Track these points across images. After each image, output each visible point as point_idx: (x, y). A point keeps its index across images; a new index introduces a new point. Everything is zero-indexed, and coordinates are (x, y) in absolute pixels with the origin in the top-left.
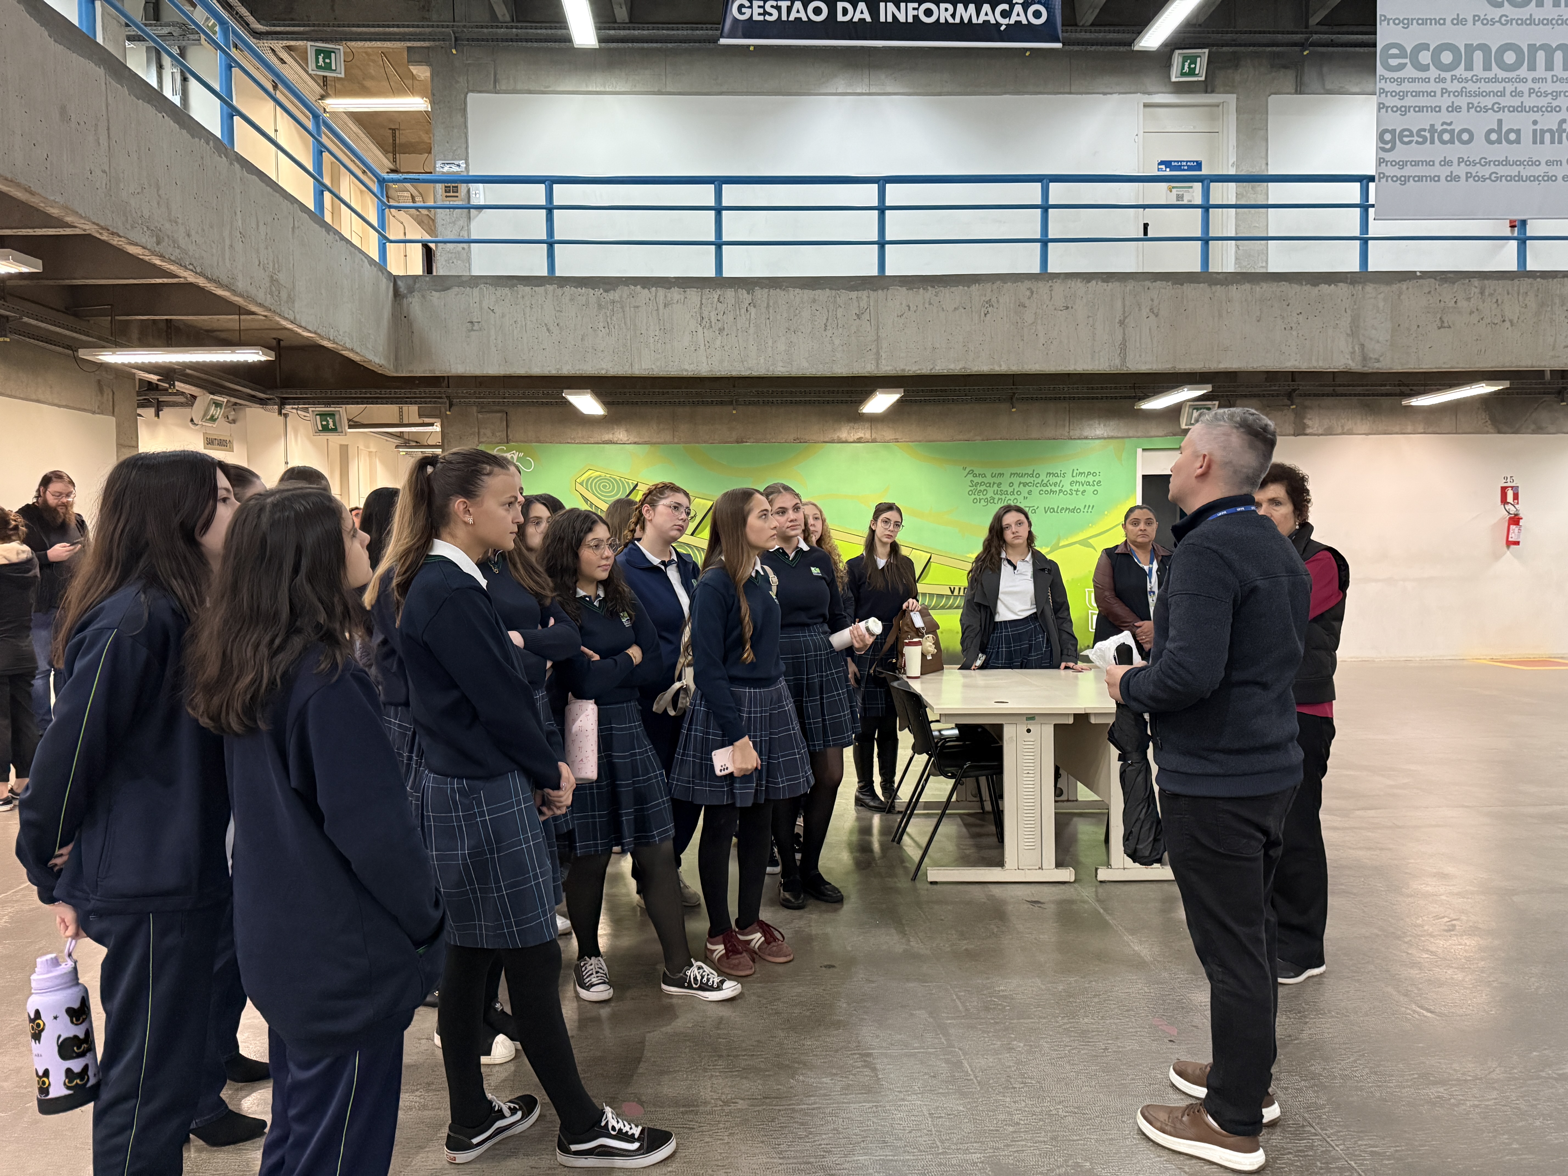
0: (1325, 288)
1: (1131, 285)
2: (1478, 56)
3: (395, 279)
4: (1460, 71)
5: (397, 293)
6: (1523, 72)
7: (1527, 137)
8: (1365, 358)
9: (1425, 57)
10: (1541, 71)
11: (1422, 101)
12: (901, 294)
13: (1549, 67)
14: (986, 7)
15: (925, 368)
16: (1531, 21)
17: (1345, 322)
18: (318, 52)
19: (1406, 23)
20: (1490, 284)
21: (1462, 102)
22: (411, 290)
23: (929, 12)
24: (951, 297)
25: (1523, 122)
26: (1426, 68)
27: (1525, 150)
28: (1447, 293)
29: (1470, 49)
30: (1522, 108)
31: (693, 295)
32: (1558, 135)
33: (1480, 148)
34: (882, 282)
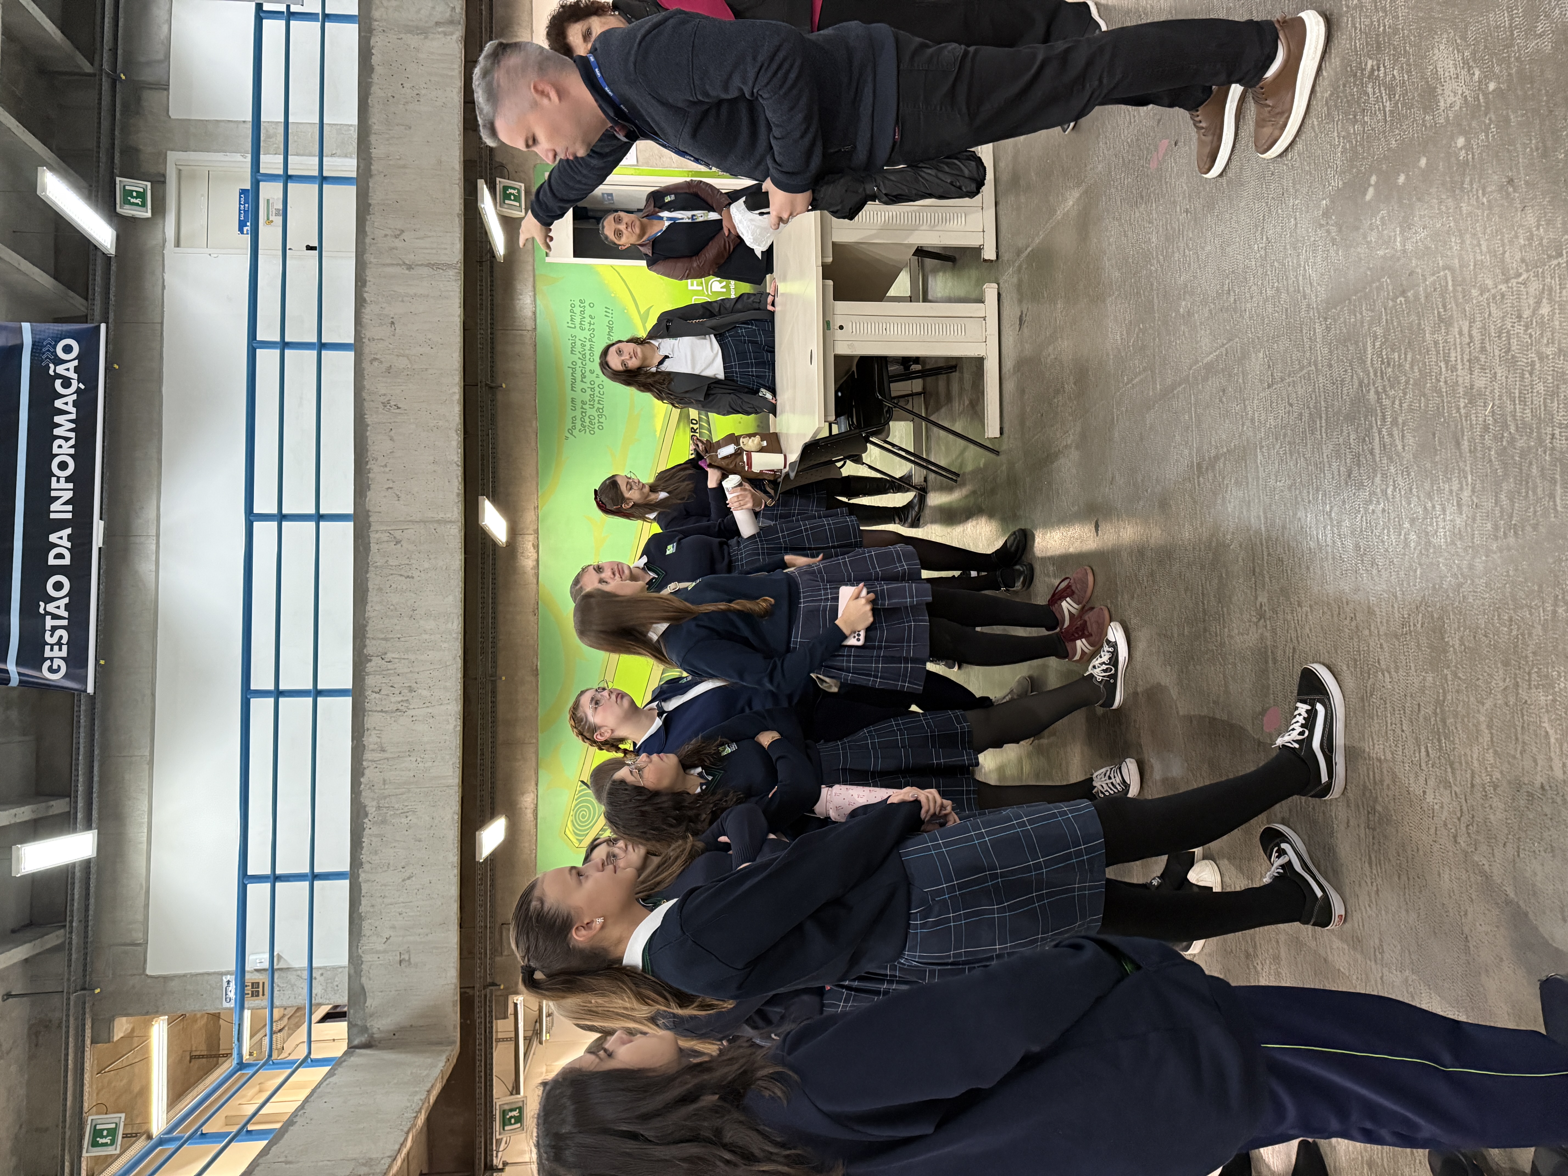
0: (376, 60)
1: (369, 257)
3: (352, 1047)
5: (367, 1045)
8: (451, 22)
12: (376, 498)
14: (58, 404)
15: (456, 472)
17: (413, 41)
18: (95, 1144)
22: (364, 1029)
23: (63, 466)
24: (378, 444)
31: (371, 721)
34: (360, 518)
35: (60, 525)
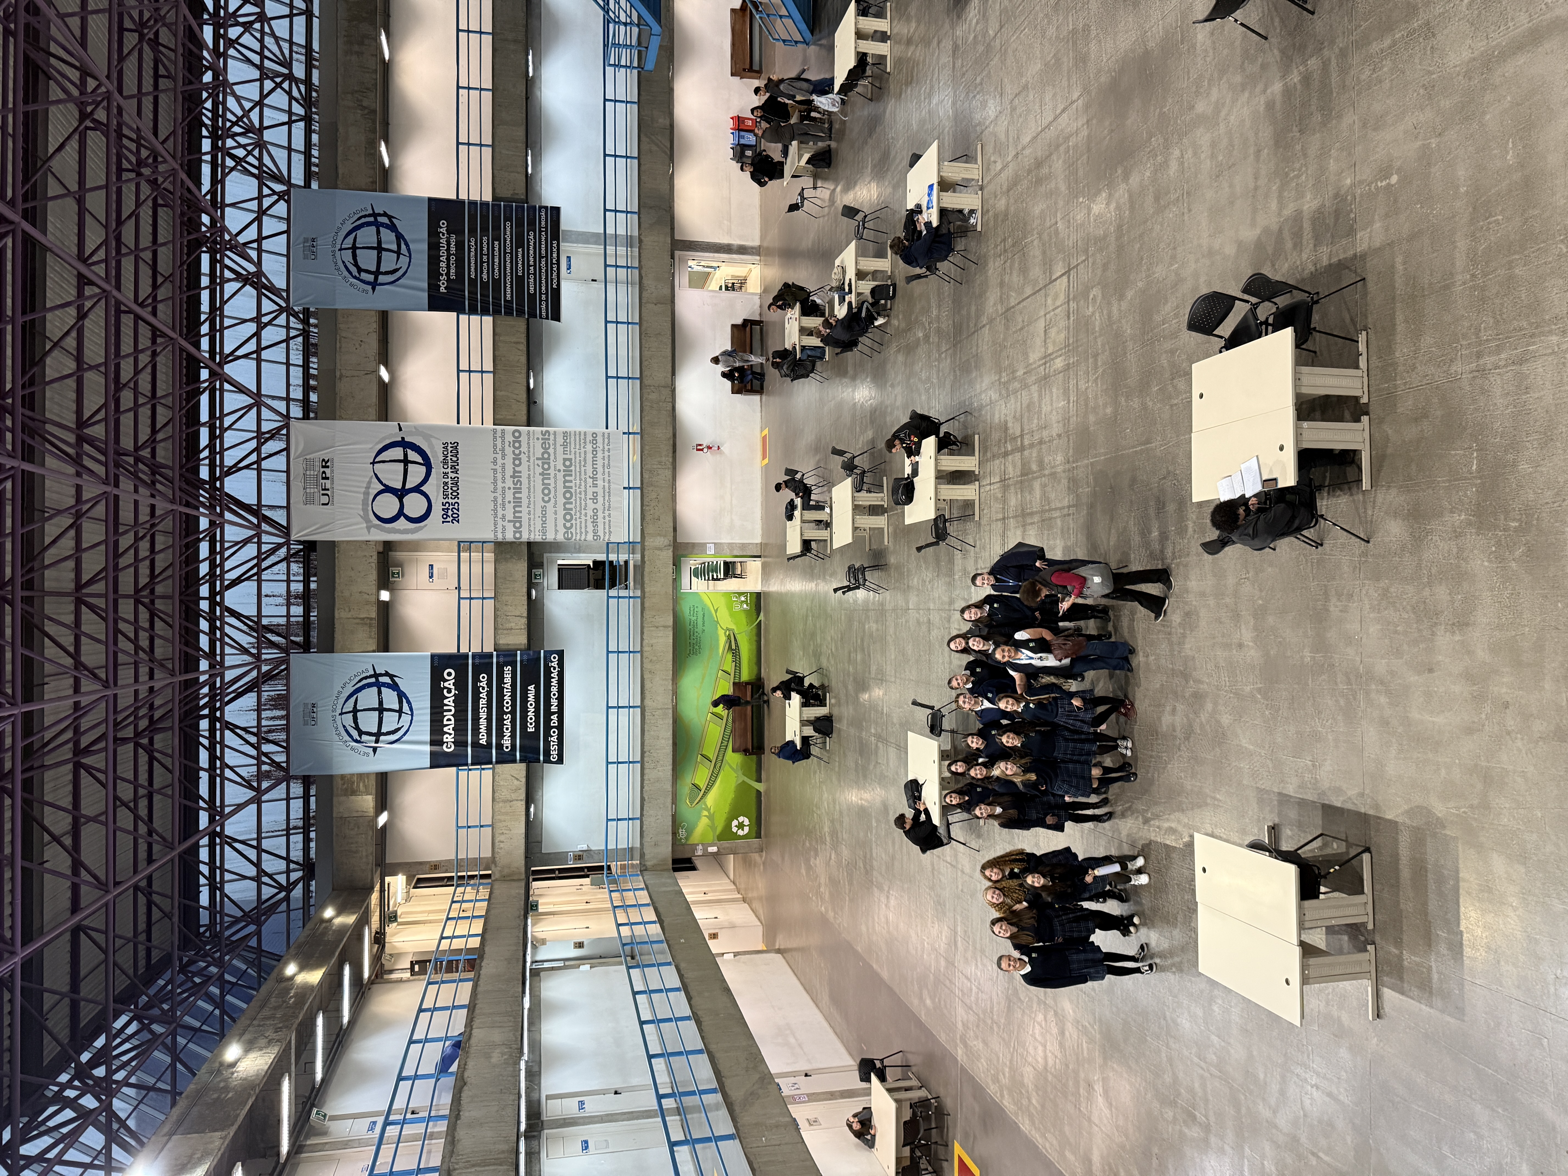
2: (568, 506)
3: (641, 871)
4: (573, 512)
5: (646, 870)
6: (573, 491)
7: (595, 490)
9: (568, 525)
10: (572, 484)
11: (583, 525)
12: (647, 702)
13: (571, 481)
14: (552, 675)
16: (555, 488)
17: (657, 552)
18: (532, 909)
19: (556, 531)
21: (583, 512)
22: (645, 865)
23: (554, 695)
24: (648, 685)
25: (590, 491)
27: (600, 490)
28: (648, 518)
29: (565, 509)
30: (586, 491)
31: (646, 771)
32: (594, 479)
33: (599, 506)
34: (643, 708)
35: (554, 713)
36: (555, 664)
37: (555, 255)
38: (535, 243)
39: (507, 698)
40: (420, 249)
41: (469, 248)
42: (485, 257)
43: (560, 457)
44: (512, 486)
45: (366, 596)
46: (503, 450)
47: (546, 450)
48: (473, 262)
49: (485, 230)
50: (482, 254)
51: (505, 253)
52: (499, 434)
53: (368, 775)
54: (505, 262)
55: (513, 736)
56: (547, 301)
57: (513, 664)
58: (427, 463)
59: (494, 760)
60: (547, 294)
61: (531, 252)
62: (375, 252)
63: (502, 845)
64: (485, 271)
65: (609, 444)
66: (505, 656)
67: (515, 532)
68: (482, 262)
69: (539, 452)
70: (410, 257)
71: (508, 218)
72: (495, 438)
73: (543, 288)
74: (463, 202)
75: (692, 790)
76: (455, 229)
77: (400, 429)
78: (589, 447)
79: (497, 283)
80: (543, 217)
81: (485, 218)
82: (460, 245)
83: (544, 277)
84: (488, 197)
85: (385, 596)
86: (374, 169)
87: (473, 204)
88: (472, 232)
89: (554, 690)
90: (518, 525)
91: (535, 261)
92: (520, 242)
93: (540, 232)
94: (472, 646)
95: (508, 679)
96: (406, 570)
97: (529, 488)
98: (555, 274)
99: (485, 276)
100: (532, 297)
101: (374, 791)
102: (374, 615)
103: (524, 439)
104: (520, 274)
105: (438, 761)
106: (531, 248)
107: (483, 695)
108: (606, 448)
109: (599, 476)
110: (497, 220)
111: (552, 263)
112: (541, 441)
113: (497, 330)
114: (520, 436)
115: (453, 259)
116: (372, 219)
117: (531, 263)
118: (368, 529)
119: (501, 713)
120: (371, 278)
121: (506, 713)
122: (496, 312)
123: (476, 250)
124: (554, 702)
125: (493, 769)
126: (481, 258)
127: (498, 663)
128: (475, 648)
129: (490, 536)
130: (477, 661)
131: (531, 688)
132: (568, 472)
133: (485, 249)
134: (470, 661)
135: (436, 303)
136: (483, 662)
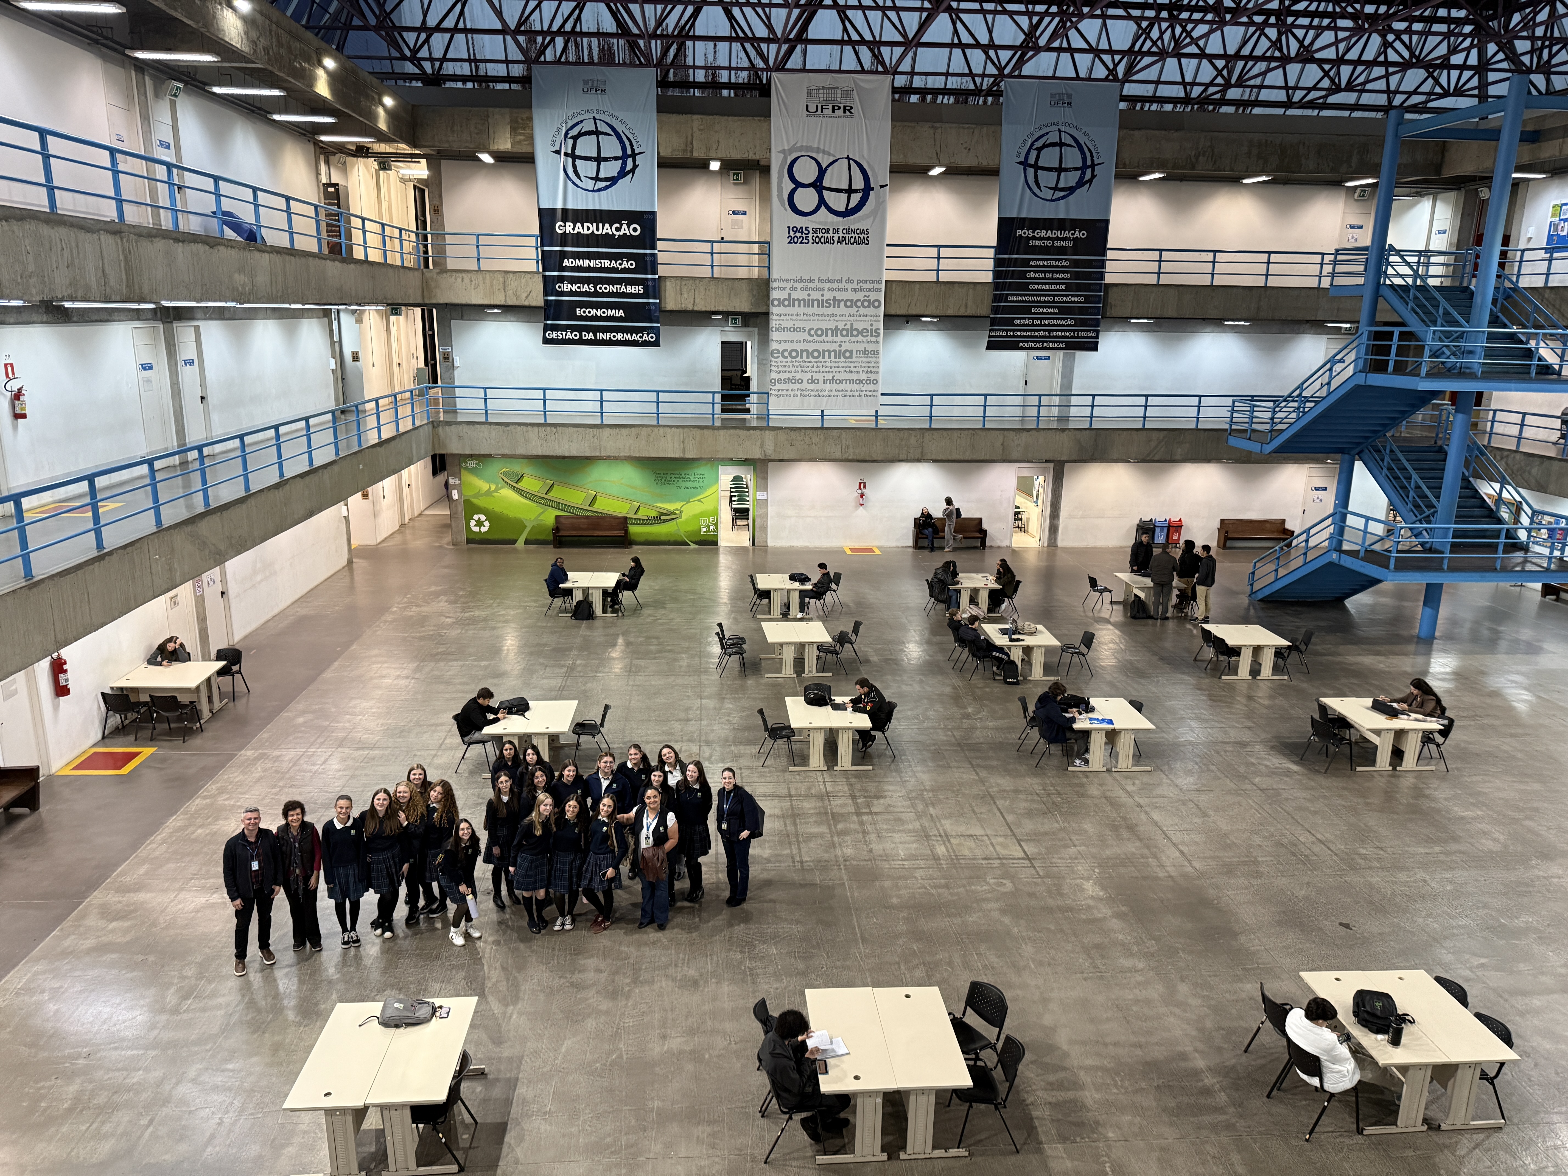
2: (805, 354)
3: (433, 422)
4: (798, 359)
5: (433, 427)
6: (820, 359)
7: (821, 381)
8: (765, 455)
9: (786, 354)
10: (826, 359)
11: (786, 369)
12: (607, 431)
13: (829, 357)
14: (634, 335)
16: (823, 342)
17: (759, 443)
18: (393, 309)
19: (780, 342)
20: (808, 432)
21: (799, 369)
22: (438, 427)
23: (614, 337)
24: (625, 431)
25: (820, 377)
26: (786, 358)
27: (821, 386)
28: (793, 434)
29: (802, 351)
30: (820, 372)
31: (536, 429)
32: (832, 381)
33: (805, 385)
34: (602, 426)
35: (595, 336)
36: (645, 338)
37: (1051, 345)
38: (1063, 325)
39: (610, 288)
40: (1060, 211)
41: (1059, 260)
42: (1050, 275)
43: (854, 347)
44: (825, 298)
45: (715, 147)
46: (861, 290)
47: (861, 333)
48: (1045, 263)
49: (1076, 275)
50: (1053, 272)
51: (1054, 296)
52: (876, 286)
53: (532, 144)
54: (1045, 295)
55: (571, 293)
56: (1007, 336)
57: (645, 295)
58: (848, 213)
59: (547, 273)
60: (1014, 336)
61: (1054, 322)
62: (1057, 166)
63: (459, 280)
64: (1036, 275)
65: (866, 396)
66: (654, 286)
67: (779, 300)
68: (1045, 272)
69: (860, 326)
70: (1051, 200)
71: (1088, 299)
72: (873, 282)
73: (1019, 333)
74: (1104, 254)
75: (516, 474)
76: (1078, 246)
77: (882, 187)
78: (863, 376)
79: (1025, 287)
80: (1088, 334)
81: (1088, 276)
82: (1062, 251)
83: (1030, 334)
84: (1109, 279)
85: (715, 166)
86: (1138, 167)
87: (1102, 264)
88: (1076, 263)
89: (619, 336)
90: (786, 303)
91: (1045, 325)
92: (1064, 310)
93: (1074, 331)
94: (663, 253)
95: (630, 289)
96: (741, 188)
97: (823, 315)
98: (1033, 345)
99: (1031, 275)
100: (1010, 322)
101: (515, 150)
102: (696, 154)
103: (871, 311)
104: (1033, 310)
105: (547, 217)
106: (1059, 322)
107: (614, 264)
108: (863, 393)
109: (835, 386)
110: (1087, 288)
111: (1043, 342)
112: (869, 328)
113: (979, 287)
114: (875, 307)
115: (1048, 243)
116: (1089, 163)
117: (1044, 322)
118: (783, 151)
119: (596, 281)
120: (1032, 161)
121: (595, 287)
122: (996, 286)
123: (1057, 267)
124: (607, 336)
125: (538, 272)
126: (1049, 272)
127: (647, 279)
128: (661, 258)
129: (775, 275)
130: (648, 259)
131: (621, 313)
132: (839, 354)
133: (1058, 276)
134: (648, 251)
135: (1006, 226)
136: (648, 264)
